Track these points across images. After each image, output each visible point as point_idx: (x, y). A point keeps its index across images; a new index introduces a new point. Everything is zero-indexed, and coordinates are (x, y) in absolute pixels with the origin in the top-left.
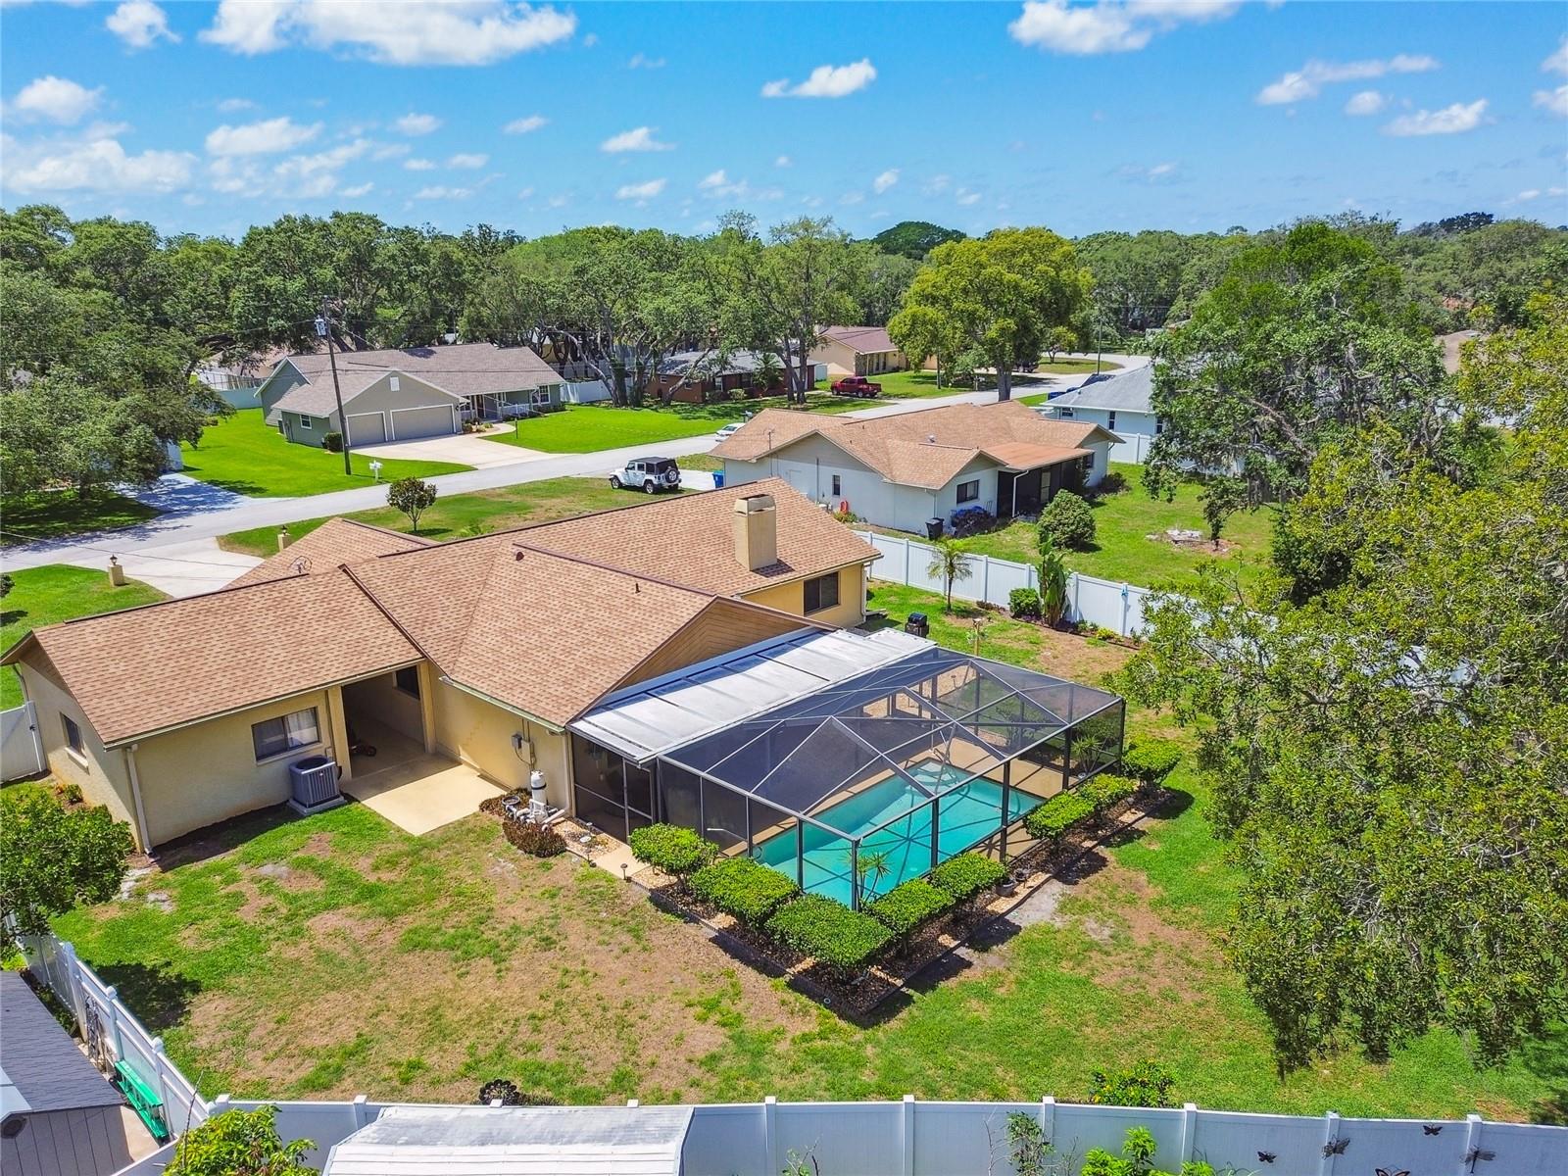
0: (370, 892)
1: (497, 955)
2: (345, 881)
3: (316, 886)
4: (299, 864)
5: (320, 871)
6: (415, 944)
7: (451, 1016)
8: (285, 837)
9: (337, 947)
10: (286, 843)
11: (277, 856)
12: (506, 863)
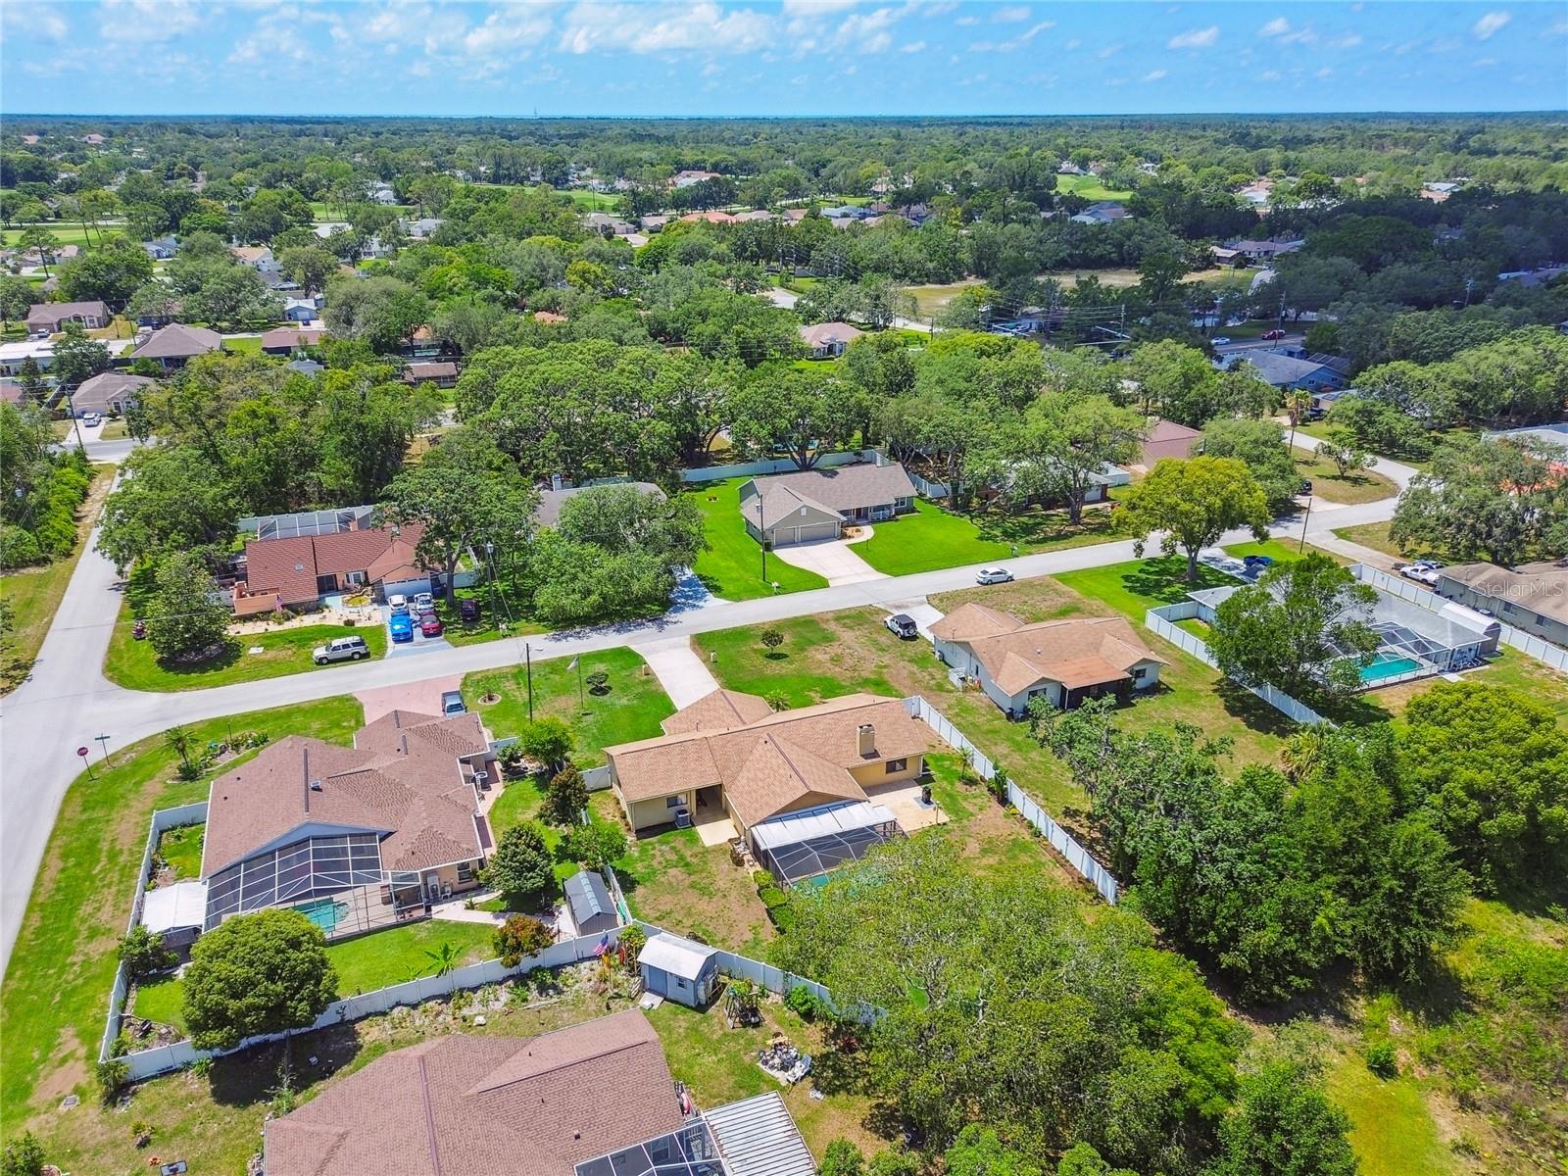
0: (687, 865)
1: (711, 895)
2: (682, 858)
3: (675, 857)
4: (673, 848)
5: (677, 852)
6: (692, 886)
7: (693, 911)
8: (670, 836)
9: (673, 880)
10: (671, 839)
11: (668, 843)
12: (726, 864)
